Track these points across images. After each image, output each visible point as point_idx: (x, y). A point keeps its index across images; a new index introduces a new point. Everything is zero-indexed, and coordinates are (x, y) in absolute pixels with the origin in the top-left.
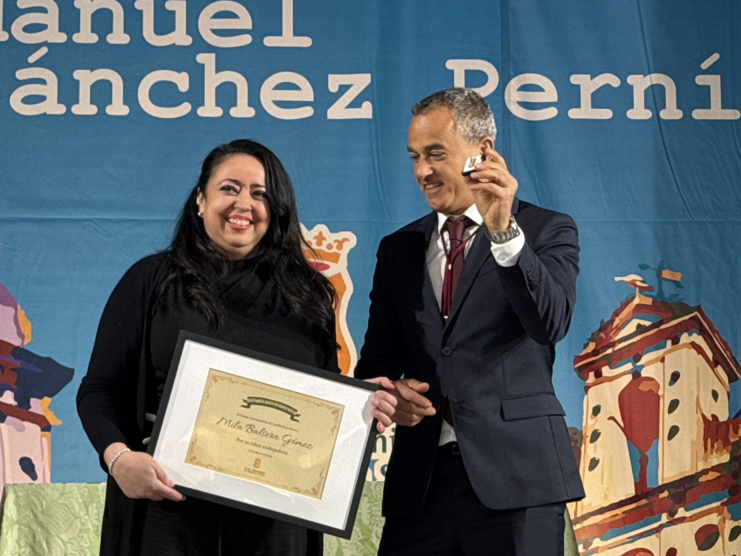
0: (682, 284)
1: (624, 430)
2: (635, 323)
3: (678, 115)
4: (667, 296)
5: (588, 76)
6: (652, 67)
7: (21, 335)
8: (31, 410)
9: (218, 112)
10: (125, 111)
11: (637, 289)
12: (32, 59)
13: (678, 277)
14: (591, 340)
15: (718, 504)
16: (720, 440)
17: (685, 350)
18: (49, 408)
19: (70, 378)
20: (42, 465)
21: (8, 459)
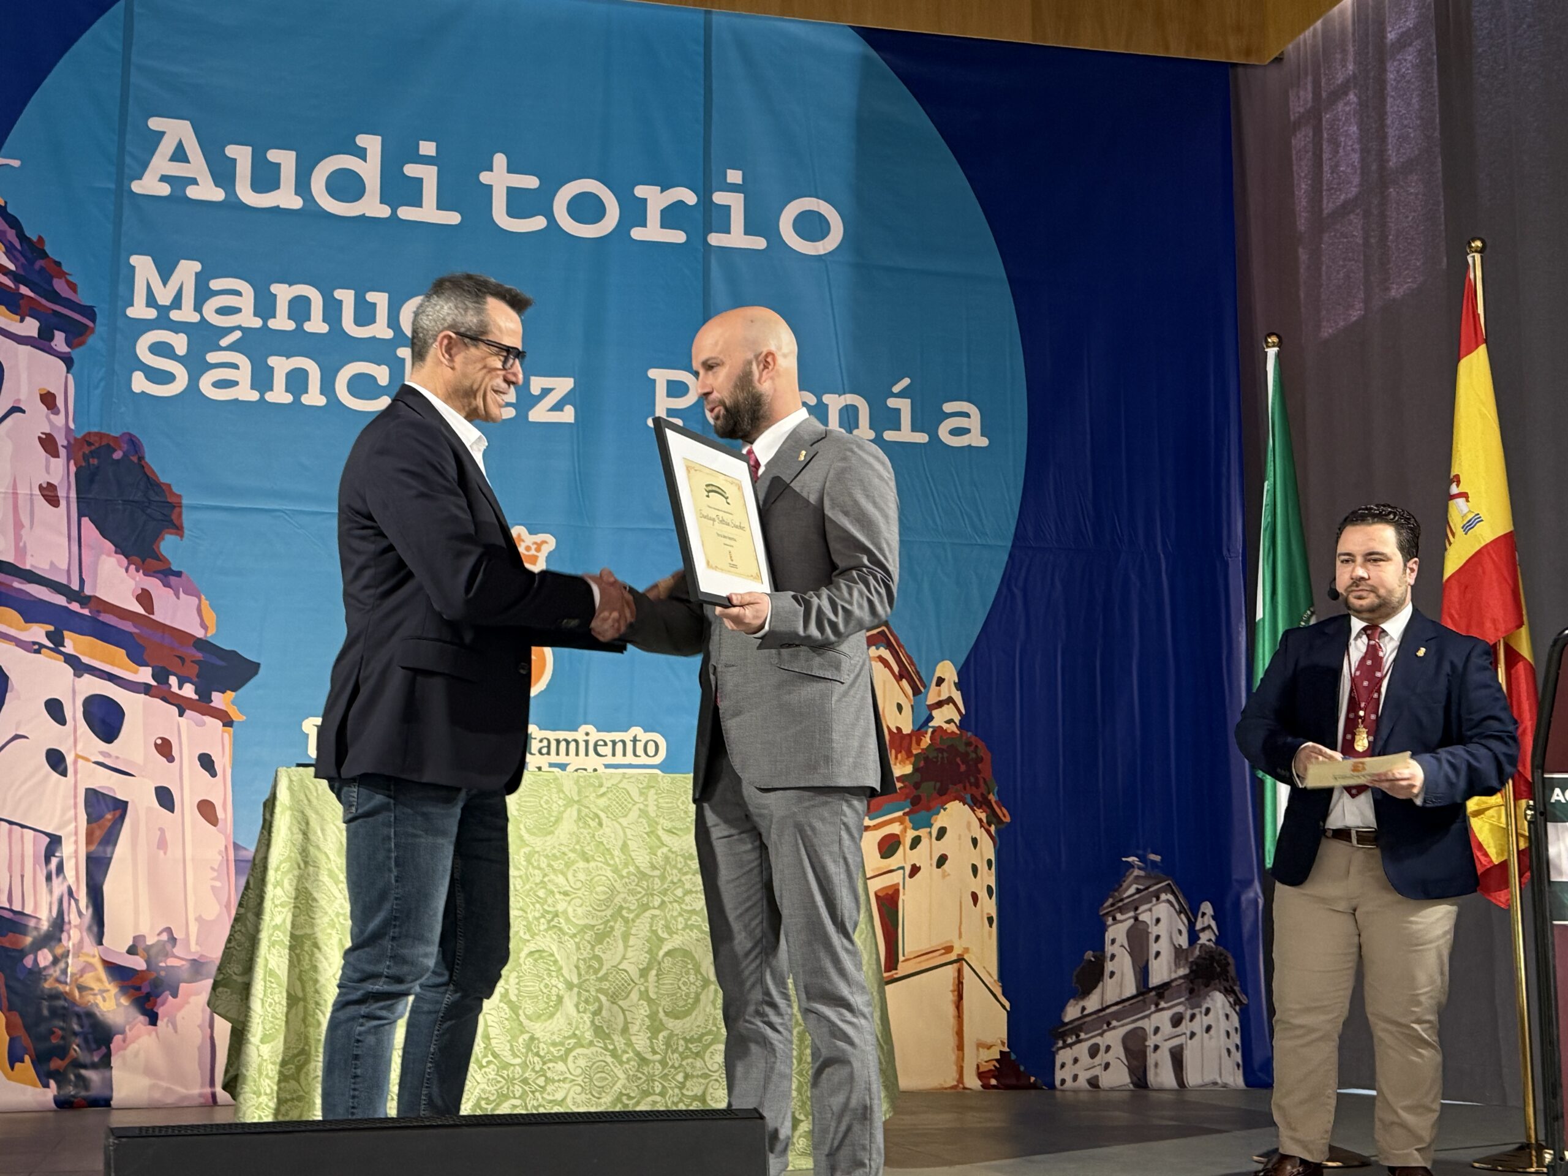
6: (846, 387)
7: (204, 626)
8: (212, 704)
10: (321, 401)
12: (224, 342)
15: (900, 813)
16: (903, 752)
18: (233, 703)
19: (256, 673)
20: (222, 762)
21: (186, 754)
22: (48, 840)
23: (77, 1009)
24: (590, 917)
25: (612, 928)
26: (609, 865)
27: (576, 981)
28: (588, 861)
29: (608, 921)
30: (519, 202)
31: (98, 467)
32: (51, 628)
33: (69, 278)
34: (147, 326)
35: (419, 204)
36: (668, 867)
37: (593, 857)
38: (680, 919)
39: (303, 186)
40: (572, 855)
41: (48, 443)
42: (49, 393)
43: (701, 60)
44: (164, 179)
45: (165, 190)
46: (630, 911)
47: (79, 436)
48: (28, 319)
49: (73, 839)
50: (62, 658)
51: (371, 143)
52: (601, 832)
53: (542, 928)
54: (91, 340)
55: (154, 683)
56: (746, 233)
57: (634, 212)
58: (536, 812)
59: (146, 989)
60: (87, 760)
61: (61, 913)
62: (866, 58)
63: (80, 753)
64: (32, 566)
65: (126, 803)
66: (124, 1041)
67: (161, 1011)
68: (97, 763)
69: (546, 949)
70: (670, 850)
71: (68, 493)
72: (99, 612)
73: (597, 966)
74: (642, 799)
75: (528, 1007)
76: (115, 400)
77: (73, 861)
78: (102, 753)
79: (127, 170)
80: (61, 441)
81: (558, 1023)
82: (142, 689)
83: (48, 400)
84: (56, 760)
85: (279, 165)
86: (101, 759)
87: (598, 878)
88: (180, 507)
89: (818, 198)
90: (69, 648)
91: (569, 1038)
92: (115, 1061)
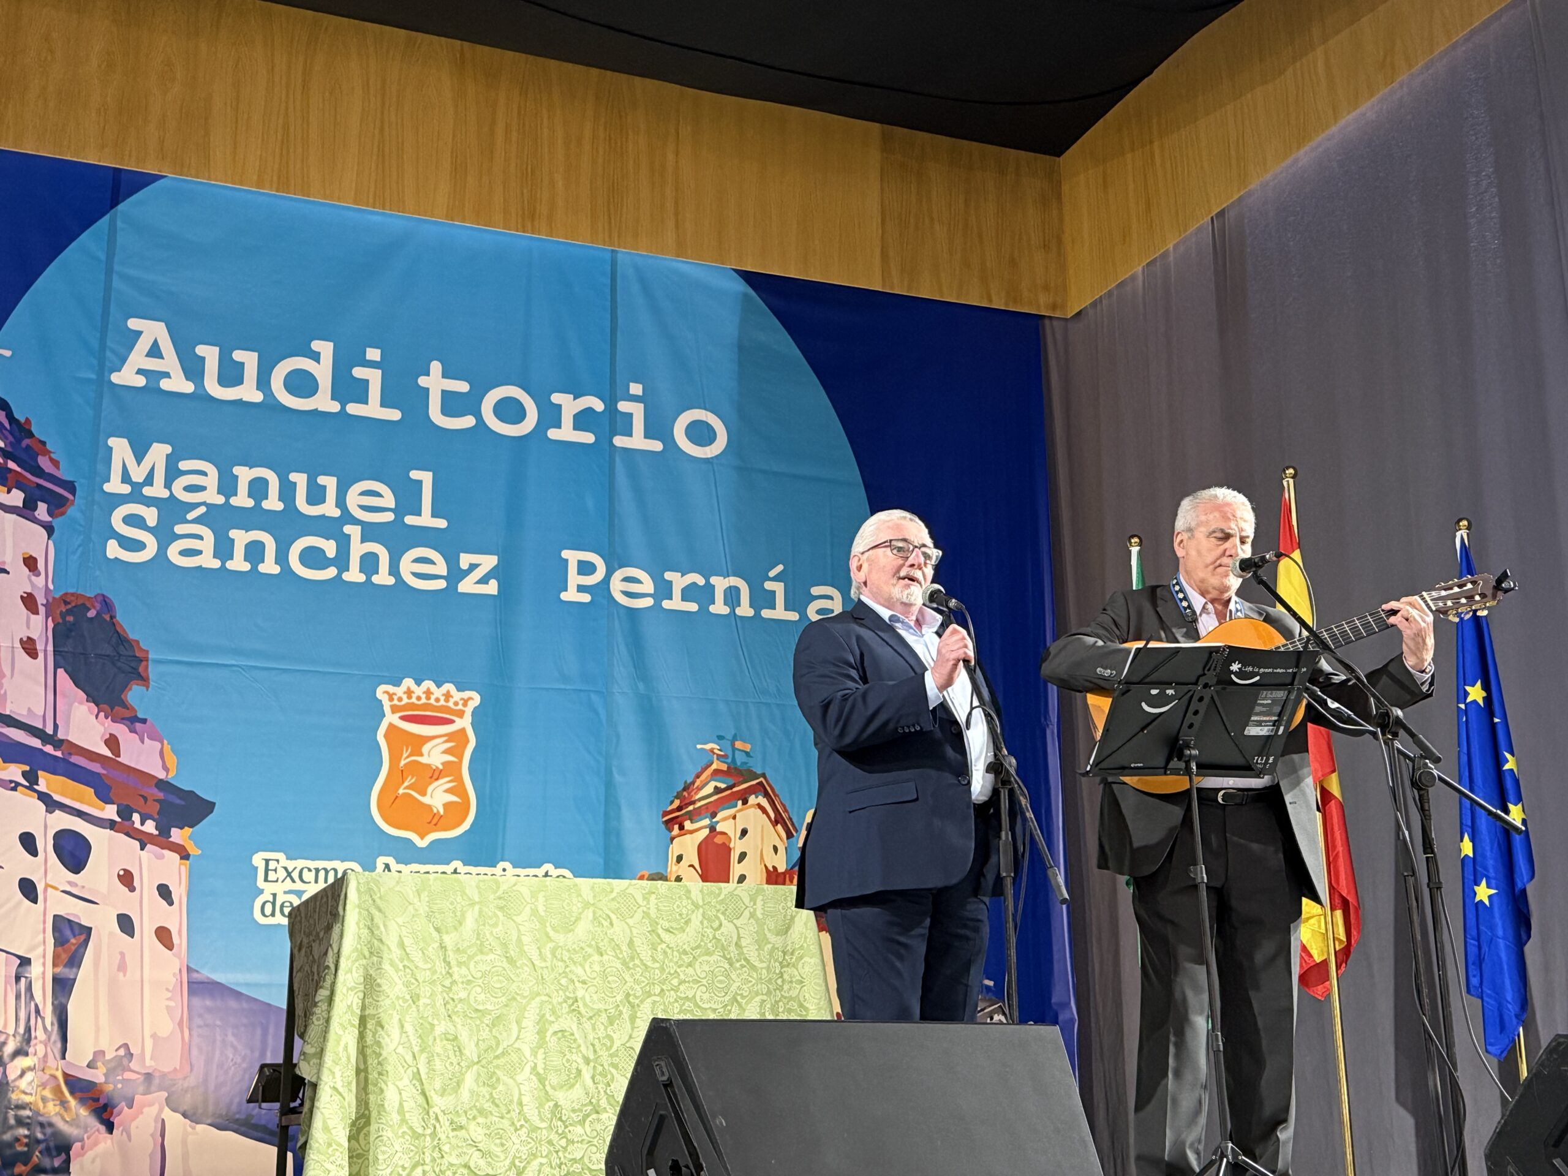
0: (751, 754)
1: (700, 876)
2: (713, 784)
3: (750, 613)
4: (739, 763)
5: (680, 574)
6: (730, 571)
7: (166, 769)
8: (171, 839)
9: (362, 578)
10: (276, 570)
11: (715, 756)
12: (190, 516)
13: (748, 748)
14: (677, 797)
17: (753, 809)
18: (190, 838)
19: (212, 812)
20: (179, 892)
21: (146, 885)
22: (19, 961)
23: (41, 1119)
24: (603, 1002)
25: (621, 1013)
26: (618, 958)
27: (592, 1057)
28: (602, 955)
29: (618, 1006)
30: (452, 404)
31: (74, 624)
32: (27, 768)
33: (53, 455)
34: (123, 499)
35: (365, 402)
36: (666, 961)
37: (605, 951)
38: (676, 1005)
39: (263, 382)
40: (589, 950)
41: (29, 602)
42: (31, 557)
43: (608, 291)
44: (140, 372)
45: (141, 381)
46: (637, 998)
47: (57, 596)
48: (14, 490)
49: (42, 960)
50: (36, 795)
51: (325, 348)
52: (611, 931)
53: (564, 1011)
54: (72, 511)
55: (118, 819)
56: (646, 437)
57: (551, 416)
58: (560, 913)
59: (102, 1102)
60: (56, 888)
61: (28, 1029)
62: (746, 295)
63: (50, 883)
64: (11, 711)
65: (90, 929)
66: (83, 1148)
67: (116, 1121)
68: (64, 892)
69: (568, 1029)
70: (668, 946)
71: (45, 646)
72: (70, 754)
73: (609, 1044)
74: (645, 903)
75: (553, 1079)
76: (90, 565)
77: (41, 982)
78: (70, 883)
79: (108, 364)
80: (41, 600)
81: (577, 1092)
82: (108, 825)
83: (30, 562)
84: (28, 889)
85: (243, 364)
86: (68, 888)
87: (609, 969)
88: (147, 661)
89: (705, 409)
90: (42, 786)
91: (586, 1105)
92: (73, 1168)
